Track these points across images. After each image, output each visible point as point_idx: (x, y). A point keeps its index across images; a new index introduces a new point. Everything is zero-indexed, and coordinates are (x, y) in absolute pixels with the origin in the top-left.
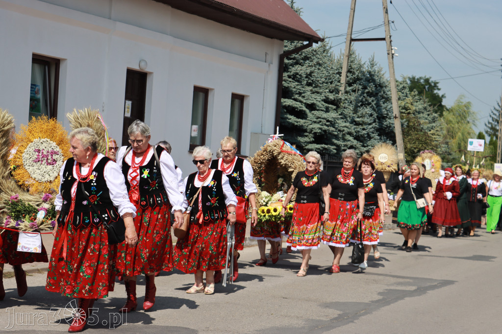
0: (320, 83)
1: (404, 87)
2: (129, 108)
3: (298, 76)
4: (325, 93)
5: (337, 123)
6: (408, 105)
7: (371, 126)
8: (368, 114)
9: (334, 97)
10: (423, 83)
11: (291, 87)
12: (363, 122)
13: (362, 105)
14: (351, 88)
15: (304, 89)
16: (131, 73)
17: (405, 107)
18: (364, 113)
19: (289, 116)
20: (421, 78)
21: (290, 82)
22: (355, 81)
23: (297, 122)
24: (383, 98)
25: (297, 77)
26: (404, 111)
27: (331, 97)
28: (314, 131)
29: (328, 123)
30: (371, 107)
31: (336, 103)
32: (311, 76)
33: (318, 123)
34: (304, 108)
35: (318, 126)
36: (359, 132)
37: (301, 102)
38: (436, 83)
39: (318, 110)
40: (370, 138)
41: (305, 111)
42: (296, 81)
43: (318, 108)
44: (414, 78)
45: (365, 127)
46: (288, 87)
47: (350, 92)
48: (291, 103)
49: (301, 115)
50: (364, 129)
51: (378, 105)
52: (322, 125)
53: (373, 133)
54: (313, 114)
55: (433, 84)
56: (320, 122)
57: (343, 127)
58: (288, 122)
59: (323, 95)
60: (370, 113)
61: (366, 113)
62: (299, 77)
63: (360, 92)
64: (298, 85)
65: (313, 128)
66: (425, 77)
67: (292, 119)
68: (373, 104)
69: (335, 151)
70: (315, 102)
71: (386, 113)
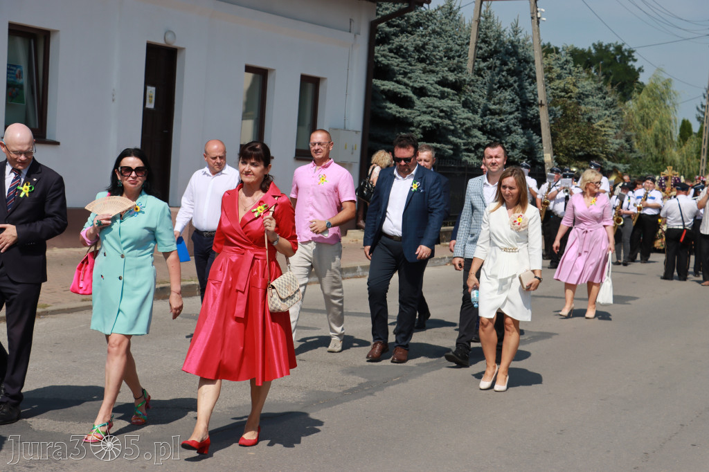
0: (437, 59)
1: (566, 61)
2: (151, 97)
3: (402, 49)
4: (443, 72)
5: (455, 113)
6: (569, 86)
7: (511, 116)
8: (508, 99)
9: (455, 77)
10: (613, 52)
11: (392, 64)
12: (501, 110)
13: (499, 88)
14: (486, 64)
15: (410, 67)
16: (152, 49)
17: (565, 89)
18: (502, 99)
19: (389, 105)
20: (610, 45)
21: (392, 57)
22: (492, 54)
23: (400, 113)
24: (530, 77)
25: (402, 51)
26: (563, 94)
27: (452, 77)
28: (423, 125)
29: (441, 114)
30: (512, 90)
31: (457, 87)
32: (425, 49)
33: (429, 114)
34: (410, 94)
35: (428, 117)
36: (494, 124)
37: (406, 85)
38: (631, 52)
39: (429, 96)
40: (510, 131)
41: (411, 98)
42: (400, 56)
43: (429, 93)
44: (600, 45)
45: (503, 117)
46: (388, 65)
47: (483, 69)
48: (392, 87)
49: (405, 102)
50: (501, 120)
51: (521, 87)
52: (434, 117)
53: (515, 125)
54: (422, 101)
55: (626, 54)
56: (432, 112)
57: (463, 119)
58: (387, 113)
59: (439, 75)
60: (511, 98)
61: (505, 99)
62: (404, 51)
63: (497, 69)
64: (402, 62)
65: (421, 121)
66: (617, 43)
67: (393, 109)
68: (516, 85)
69: (451, 152)
70: (425, 85)
71: (532, 98)
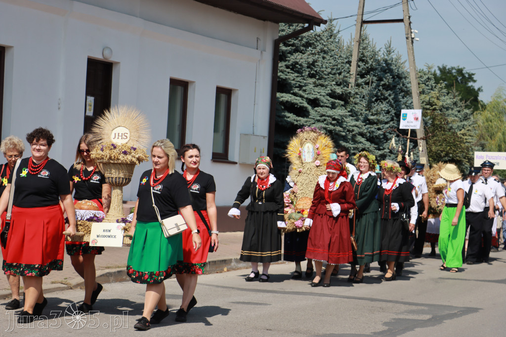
0: (326, 75)
1: (429, 78)
2: (91, 105)
3: (297, 66)
4: (331, 86)
5: (345, 121)
6: (433, 99)
7: (387, 126)
8: (384, 111)
9: (342, 90)
10: (454, 74)
11: (289, 79)
12: (378, 120)
13: (376, 100)
14: (363, 80)
15: (305, 81)
16: (92, 63)
17: (429, 102)
18: (379, 110)
19: (288, 114)
20: (453, 68)
21: (288, 73)
22: (368, 71)
23: (297, 121)
24: (402, 91)
25: (297, 67)
26: (428, 107)
27: (339, 90)
29: (334, 122)
30: (387, 103)
31: (345, 98)
32: (315, 67)
33: (323, 122)
34: (306, 105)
36: (373, 132)
37: (301, 97)
38: (471, 75)
39: (322, 106)
40: (386, 139)
41: (306, 108)
42: (296, 72)
43: (322, 104)
44: (444, 68)
45: (380, 126)
46: (286, 80)
47: (362, 85)
48: (290, 99)
49: (301, 112)
50: (379, 129)
51: (396, 100)
52: (327, 124)
53: (391, 134)
55: (467, 76)
56: (325, 120)
57: (352, 126)
58: (286, 121)
59: (328, 89)
60: (386, 109)
61: (382, 110)
62: (299, 67)
63: (374, 84)
64: (297, 77)
66: (458, 67)
68: (390, 98)
70: (319, 97)
